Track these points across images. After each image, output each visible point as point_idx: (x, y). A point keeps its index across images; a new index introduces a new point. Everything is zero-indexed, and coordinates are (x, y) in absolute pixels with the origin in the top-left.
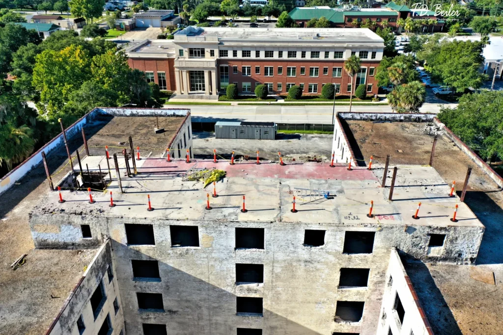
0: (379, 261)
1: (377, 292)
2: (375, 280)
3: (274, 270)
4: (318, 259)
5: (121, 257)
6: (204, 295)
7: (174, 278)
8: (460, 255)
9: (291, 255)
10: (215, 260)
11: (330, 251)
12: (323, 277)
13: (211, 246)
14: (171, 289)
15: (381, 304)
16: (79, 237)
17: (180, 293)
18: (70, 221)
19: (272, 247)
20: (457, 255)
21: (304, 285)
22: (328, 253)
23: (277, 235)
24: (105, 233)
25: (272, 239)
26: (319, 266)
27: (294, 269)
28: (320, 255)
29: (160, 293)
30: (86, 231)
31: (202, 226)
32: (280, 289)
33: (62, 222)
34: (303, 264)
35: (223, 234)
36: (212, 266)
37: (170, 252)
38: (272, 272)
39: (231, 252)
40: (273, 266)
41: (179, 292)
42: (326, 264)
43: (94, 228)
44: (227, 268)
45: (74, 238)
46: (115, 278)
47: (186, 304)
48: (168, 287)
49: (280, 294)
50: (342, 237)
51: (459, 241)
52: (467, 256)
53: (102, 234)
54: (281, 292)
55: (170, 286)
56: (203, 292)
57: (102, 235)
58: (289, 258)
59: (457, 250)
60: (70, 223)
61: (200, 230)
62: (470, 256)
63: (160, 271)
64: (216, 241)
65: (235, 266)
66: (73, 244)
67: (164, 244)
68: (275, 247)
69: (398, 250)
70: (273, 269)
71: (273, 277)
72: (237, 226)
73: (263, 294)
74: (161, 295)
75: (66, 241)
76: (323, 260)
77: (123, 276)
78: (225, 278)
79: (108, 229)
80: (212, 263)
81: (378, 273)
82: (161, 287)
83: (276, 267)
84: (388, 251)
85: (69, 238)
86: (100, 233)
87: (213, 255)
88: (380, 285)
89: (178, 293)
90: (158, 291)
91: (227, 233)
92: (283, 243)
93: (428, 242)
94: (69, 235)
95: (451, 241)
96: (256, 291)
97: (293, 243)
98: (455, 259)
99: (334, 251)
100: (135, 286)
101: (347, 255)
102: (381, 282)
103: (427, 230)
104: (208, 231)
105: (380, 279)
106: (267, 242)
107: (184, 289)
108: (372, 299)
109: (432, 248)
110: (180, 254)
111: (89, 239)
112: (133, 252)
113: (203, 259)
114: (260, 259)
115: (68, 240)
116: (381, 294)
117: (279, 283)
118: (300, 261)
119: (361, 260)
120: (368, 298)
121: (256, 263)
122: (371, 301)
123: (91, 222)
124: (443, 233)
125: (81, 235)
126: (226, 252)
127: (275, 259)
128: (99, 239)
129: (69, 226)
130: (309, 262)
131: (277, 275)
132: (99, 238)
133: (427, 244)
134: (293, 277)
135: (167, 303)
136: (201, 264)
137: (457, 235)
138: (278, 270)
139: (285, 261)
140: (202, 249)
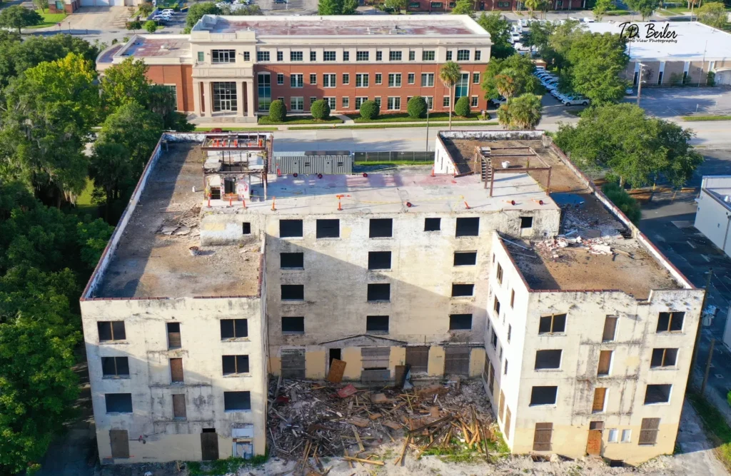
0: (484, 243)
1: (484, 272)
2: (482, 260)
4: (436, 244)
5: (272, 251)
6: (340, 283)
7: (316, 269)
8: (545, 234)
9: (414, 241)
10: (352, 250)
11: (446, 236)
12: (440, 260)
13: (349, 237)
14: (312, 280)
15: (488, 283)
16: (236, 232)
17: (320, 283)
18: (235, 219)
19: (398, 235)
20: (543, 234)
22: (444, 238)
23: (403, 223)
24: (262, 229)
25: (398, 227)
26: (436, 250)
27: (417, 254)
28: (437, 240)
30: (247, 228)
31: (343, 219)
32: (406, 274)
33: (229, 221)
34: (423, 249)
35: (360, 225)
36: (349, 255)
37: (315, 243)
38: (399, 258)
39: (365, 241)
40: (399, 253)
42: (442, 248)
43: (254, 224)
44: (361, 256)
45: (235, 235)
47: (324, 294)
48: (309, 278)
49: (405, 279)
50: (454, 223)
51: (543, 222)
52: (551, 234)
54: (407, 277)
55: (312, 277)
56: (340, 281)
57: (260, 231)
58: (412, 244)
59: (543, 229)
60: (234, 221)
61: (341, 222)
62: (553, 235)
63: (305, 263)
64: (354, 232)
65: (368, 254)
66: (234, 241)
67: (310, 237)
68: (402, 234)
69: (498, 232)
70: (399, 255)
71: (399, 263)
72: (371, 217)
73: (391, 280)
74: (301, 287)
75: (228, 238)
76: (440, 245)
77: (274, 270)
79: (265, 225)
80: (349, 252)
81: (484, 254)
82: (304, 278)
83: (402, 253)
84: (491, 234)
85: (232, 235)
86: (258, 229)
87: (351, 245)
88: (486, 265)
89: (318, 284)
90: (302, 283)
91: (363, 224)
92: (408, 231)
93: (520, 224)
94: (232, 232)
95: (537, 222)
96: (385, 277)
97: (415, 230)
98: (542, 238)
99: (448, 236)
100: (281, 279)
101: (458, 240)
102: (486, 262)
103: (519, 214)
104: (347, 223)
105: (486, 260)
106: (395, 230)
107: (323, 279)
108: (481, 279)
109: (524, 229)
110: (323, 245)
111: (248, 235)
112: (284, 245)
113: (342, 249)
114: (388, 247)
115: (230, 237)
116: (488, 274)
117: (404, 269)
118: (421, 246)
119: (470, 243)
120: (477, 278)
121: (385, 251)
122: (480, 281)
123: (253, 219)
124: (530, 215)
125: (241, 231)
126: (361, 241)
127: (401, 246)
128: (256, 235)
129: (233, 224)
130: (429, 247)
131: (402, 260)
132: (257, 233)
133: (520, 225)
134: (416, 261)
135: (308, 294)
136: (339, 254)
137: (541, 217)
138: (403, 256)
139: (409, 247)
140: (341, 240)
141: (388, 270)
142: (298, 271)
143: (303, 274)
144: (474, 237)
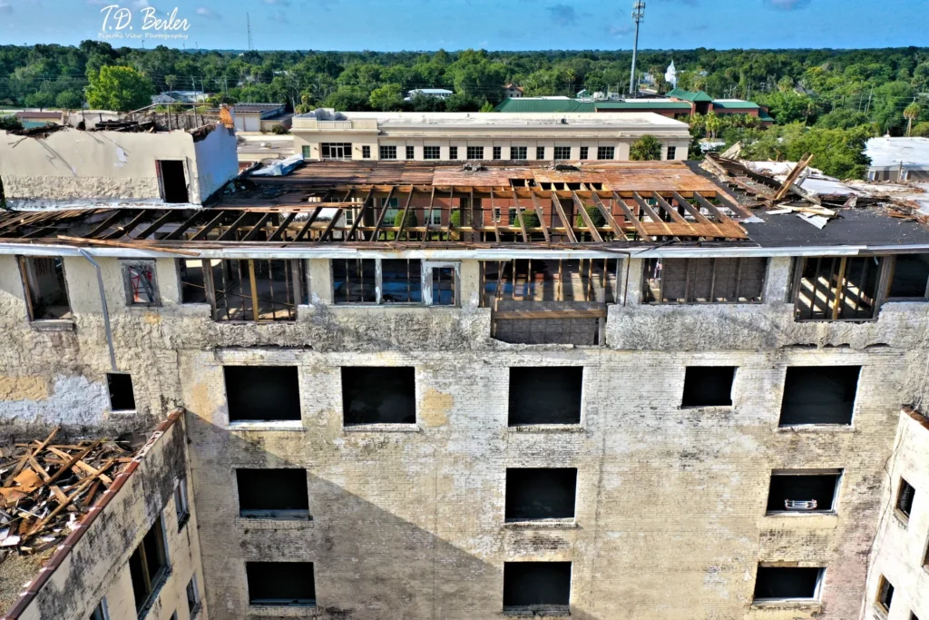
0: (867, 447)
1: (859, 533)
2: (856, 500)
3: (604, 482)
4: (716, 448)
5: (210, 462)
6: (422, 560)
7: (346, 517)
9: (648, 438)
10: (456, 462)
11: (746, 423)
12: (726, 496)
13: (447, 423)
14: (337, 548)
16: (100, 410)
17: (361, 559)
18: (80, 362)
19: (600, 419)
21: (677, 523)
22: (741, 428)
23: (615, 383)
24: (170, 394)
25: (602, 395)
26: (716, 467)
27: (654, 478)
28: (722, 437)
29: (308, 560)
30: (121, 390)
31: (426, 367)
32: (617, 535)
33: (59, 367)
34: (677, 463)
35: (479, 387)
36: (446, 477)
37: (341, 440)
38: (599, 487)
39: (495, 436)
40: (601, 472)
41: (356, 556)
42: (734, 459)
43: (143, 380)
44: (485, 482)
45: (88, 413)
46: (192, 521)
47: (375, 590)
48: (328, 544)
49: (615, 549)
50: (778, 381)
53: (162, 397)
54: (619, 543)
55: (335, 541)
56: (421, 553)
57: (164, 401)
58: (641, 446)
60: (78, 370)
61: (418, 377)
63: (311, 498)
64: (459, 406)
65: (504, 476)
66: (85, 430)
67: (325, 422)
68: (610, 416)
70: (600, 482)
71: (599, 502)
72: (515, 361)
73: (573, 551)
74: (311, 564)
75: (65, 422)
76: (727, 450)
77: (213, 516)
78: (479, 511)
79: (179, 382)
80: (445, 470)
81: (865, 479)
82: (311, 544)
83: (609, 473)
84: (892, 419)
85: (75, 411)
86: (158, 395)
87: (451, 447)
88: (868, 512)
89: (354, 560)
90: (305, 555)
91: (488, 383)
92: (630, 407)
94: (76, 404)
96: (555, 544)
97: (654, 404)
99: (757, 424)
100: (244, 544)
102: (870, 505)
104: (440, 380)
105: (867, 497)
106: (588, 403)
107: (371, 546)
108: (846, 552)
110: (366, 447)
111: (127, 412)
112: (244, 446)
113: (423, 460)
114: (568, 455)
115: (72, 420)
116: (869, 538)
117: (615, 520)
118: (669, 454)
119: (824, 446)
120: (836, 550)
121: (559, 465)
122: (843, 558)
123: (135, 363)
125: (106, 401)
126: (483, 437)
127: (607, 452)
128: (153, 412)
129: (77, 379)
130: (693, 456)
131: (609, 495)
132: (156, 408)
134: (652, 499)
135: (326, 588)
136: (417, 474)
138: (613, 483)
139: (631, 455)
140: (420, 431)
141: (565, 521)
142: (296, 524)
143: (308, 533)
144: (837, 428)
